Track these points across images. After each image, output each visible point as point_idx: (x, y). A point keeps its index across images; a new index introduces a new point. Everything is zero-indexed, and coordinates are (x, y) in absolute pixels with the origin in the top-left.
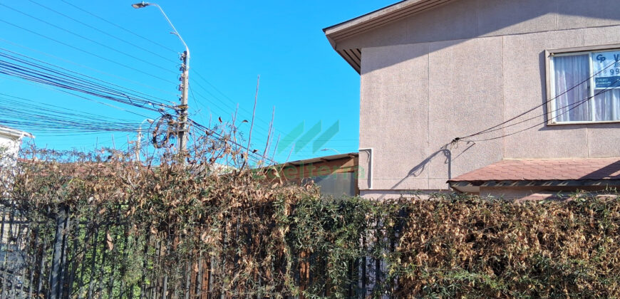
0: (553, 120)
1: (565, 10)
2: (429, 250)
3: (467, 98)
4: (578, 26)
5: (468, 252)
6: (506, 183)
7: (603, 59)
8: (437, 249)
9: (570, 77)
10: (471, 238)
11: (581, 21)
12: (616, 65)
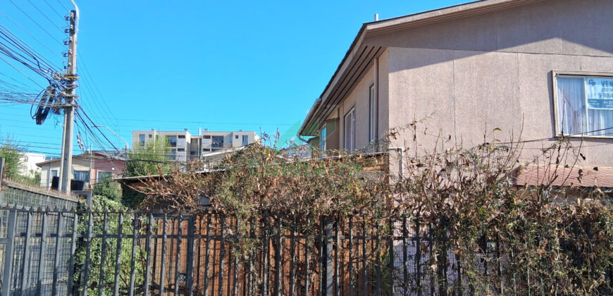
0: (559, 132)
3: (489, 106)
4: (577, 53)
7: (593, 84)
11: (579, 48)
12: (603, 90)
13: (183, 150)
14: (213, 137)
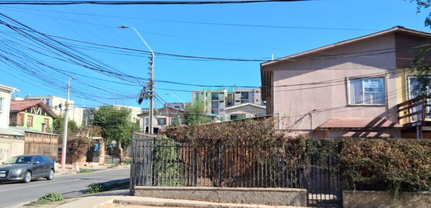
0: (350, 103)
1: (354, 62)
2: (351, 153)
5: (362, 153)
6: (340, 129)
7: (367, 81)
8: (353, 153)
9: (355, 89)
10: (362, 150)
11: (360, 66)
12: (372, 84)
13: (223, 102)
14: (242, 93)
